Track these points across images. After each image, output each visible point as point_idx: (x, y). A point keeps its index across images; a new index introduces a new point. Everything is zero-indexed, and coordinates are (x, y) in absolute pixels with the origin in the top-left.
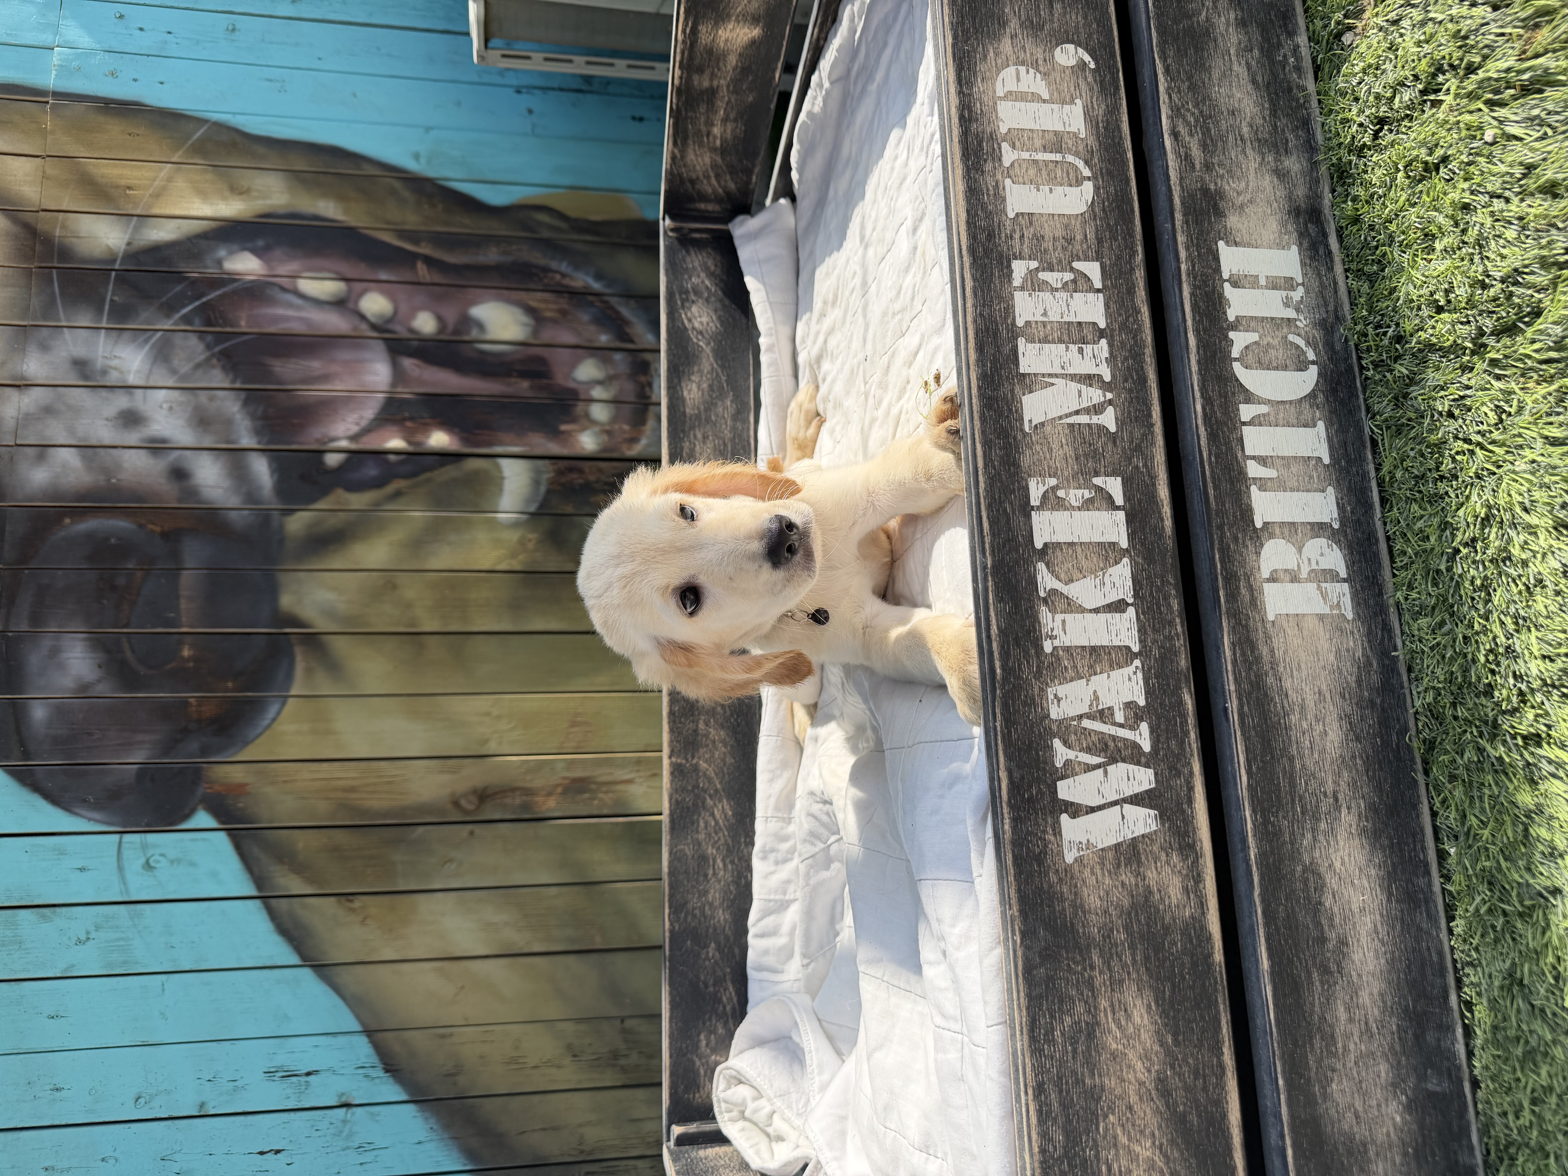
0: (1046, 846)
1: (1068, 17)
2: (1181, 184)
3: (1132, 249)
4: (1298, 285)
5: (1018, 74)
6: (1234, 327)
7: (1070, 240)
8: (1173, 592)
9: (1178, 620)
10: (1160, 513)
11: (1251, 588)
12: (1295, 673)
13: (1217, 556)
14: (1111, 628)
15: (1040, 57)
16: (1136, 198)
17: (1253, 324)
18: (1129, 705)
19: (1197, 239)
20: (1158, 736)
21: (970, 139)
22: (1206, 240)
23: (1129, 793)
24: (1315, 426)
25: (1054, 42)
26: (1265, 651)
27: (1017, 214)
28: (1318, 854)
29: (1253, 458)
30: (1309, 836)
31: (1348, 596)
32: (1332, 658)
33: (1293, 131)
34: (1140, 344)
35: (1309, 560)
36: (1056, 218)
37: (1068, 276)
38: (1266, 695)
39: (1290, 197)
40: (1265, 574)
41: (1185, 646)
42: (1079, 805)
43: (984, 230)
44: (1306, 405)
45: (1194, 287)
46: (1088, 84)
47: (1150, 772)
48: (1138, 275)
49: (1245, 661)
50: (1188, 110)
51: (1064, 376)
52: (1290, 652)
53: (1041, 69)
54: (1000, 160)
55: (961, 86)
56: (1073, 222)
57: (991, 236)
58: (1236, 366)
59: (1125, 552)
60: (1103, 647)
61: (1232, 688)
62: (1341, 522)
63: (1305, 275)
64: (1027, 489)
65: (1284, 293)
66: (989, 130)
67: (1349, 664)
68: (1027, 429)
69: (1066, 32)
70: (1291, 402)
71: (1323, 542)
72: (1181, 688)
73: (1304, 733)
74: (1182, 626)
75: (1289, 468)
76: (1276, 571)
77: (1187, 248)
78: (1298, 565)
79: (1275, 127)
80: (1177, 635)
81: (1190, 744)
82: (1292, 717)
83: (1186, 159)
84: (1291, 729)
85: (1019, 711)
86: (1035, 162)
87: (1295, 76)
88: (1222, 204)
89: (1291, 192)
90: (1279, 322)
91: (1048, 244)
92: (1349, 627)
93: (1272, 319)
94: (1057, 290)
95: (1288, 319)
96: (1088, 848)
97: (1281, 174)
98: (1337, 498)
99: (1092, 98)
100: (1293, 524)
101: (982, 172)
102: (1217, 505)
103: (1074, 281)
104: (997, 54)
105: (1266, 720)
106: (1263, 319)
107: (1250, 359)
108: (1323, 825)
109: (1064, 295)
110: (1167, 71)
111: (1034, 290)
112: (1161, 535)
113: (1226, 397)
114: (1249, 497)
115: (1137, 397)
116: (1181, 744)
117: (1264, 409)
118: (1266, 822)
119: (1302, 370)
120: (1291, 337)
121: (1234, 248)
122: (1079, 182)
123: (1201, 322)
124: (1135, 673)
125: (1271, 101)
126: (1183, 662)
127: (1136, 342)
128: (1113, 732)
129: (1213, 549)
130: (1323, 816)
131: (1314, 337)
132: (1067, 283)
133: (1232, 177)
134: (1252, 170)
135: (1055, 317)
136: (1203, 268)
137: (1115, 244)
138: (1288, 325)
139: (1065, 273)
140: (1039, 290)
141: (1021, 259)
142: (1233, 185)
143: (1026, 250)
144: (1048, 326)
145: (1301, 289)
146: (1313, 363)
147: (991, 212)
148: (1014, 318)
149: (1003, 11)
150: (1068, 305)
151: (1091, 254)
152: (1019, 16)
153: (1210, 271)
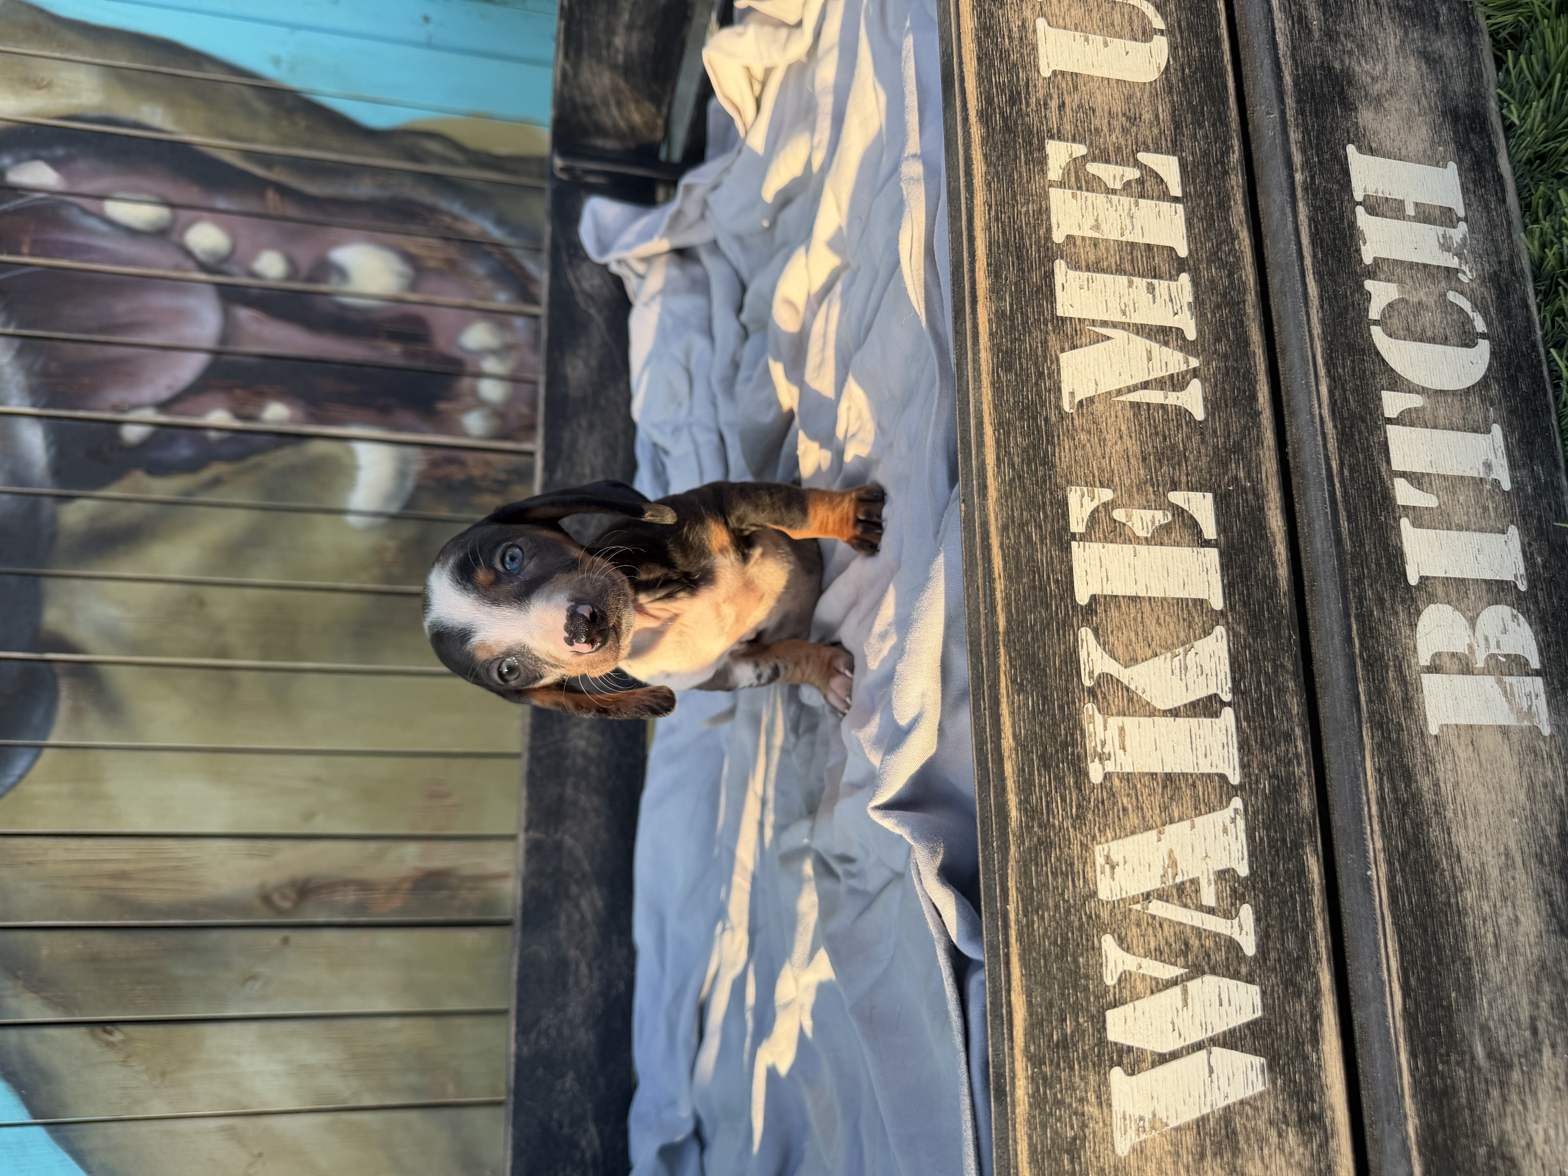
0: (1084, 1126)
2: (1293, 57)
3: (1225, 142)
4: (1459, 219)
6: (1372, 273)
7: (1133, 120)
8: (1291, 684)
9: (1298, 731)
10: (1271, 555)
11: (1403, 681)
12: (1470, 821)
13: (1354, 627)
14: (1197, 742)
16: (1229, 68)
17: (1398, 271)
18: (1223, 875)
19: (1318, 138)
20: (1268, 926)
22: (1328, 142)
23: (1220, 1028)
24: (1488, 431)
26: (1425, 783)
27: (1055, 72)
28: (1508, 1126)
29: (1403, 475)
30: (1495, 1093)
31: (1543, 698)
32: (1522, 797)
34: (1237, 287)
35: (1486, 639)
36: (1113, 84)
37: (1132, 173)
38: (1429, 857)
39: (1444, 94)
40: (1424, 658)
41: (1309, 775)
42: (1142, 1051)
43: (1003, 90)
44: (1474, 399)
45: (1314, 208)
47: (1255, 990)
48: (1234, 182)
49: (1397, 800)
51: (1125, 326)
52: (1463, 786)
56: (1138, 93)
57: (1014, 100)
58: (1376, 332)
59: (1218, 617)
60: (1183, 774)
61: (1379, 845)
62: (1529, 581)
63: (1467, 206)
64: (1064, 504)
65: (1440, 230)
67: (1547, 807)
68: (1067, 407)
70: (1454, 393)
71: (1504, 611)
72: (1303, 846)
73: (1485, 921)
74: (1305, 742)
75: (1454, 493)
76: (1438, 655)
77: (1304, 151)
78: (1470, 647)
80: (1297, 756)
81: (1315, 941)
82: (1468, 894)
83: (1301, 22)
84: (1466, 914)
85: (1046, 885)
88: (1351, 92)
89: (1445, 87)
90: (1434, 271)
91: (1101, 122)
92: (1544, 748)
93: (1425, 266)
94: (1114, 192)
95: (1447, 269)
96: (1153, 1128)
97: (1430, 59)
98: (1522, 544)
100: (1462, 581)
101: (1002, 3)
102: (1353, 546)
103: (1141, 182)
105: (1429, 897)
106: (1412, 265)
107: (1395, 322)
108: (1516, 1076)
109: (1125, 201)
111: (1080, 188)
112: (1272, 591)
113: (1362, 379)
114: (1399, 535)
115: (1234, 369)
116: (1303, 940)
117: (1415, 401)
118: (1432, 1071)
119: (1468, 346)
120: (1452, 296)
121: (1370, 157)
122: (1147, 34)
123: (1325, 260)
124: (1233, 820)
126: (1306, 801)
127: (1232, 283)
128: (1197, 923)
129: (1347, 615)
130: (1516, 1060)
131: (1484, 298)
132: (1129, 183)
133: (1365, 55)
134: (1391, 49)
135: (1111, 233)
136: (1326, 181)
137: (1200, 133)
138: (1448, 278)
139: (1126, 168)
140: (1087, 190)
141: (1059, 139)
142: (1367, 67)
143: (1068, 127)
144: (1102, 247)
145: (1463, 227)
146: (1483, 336)
147: (1015, 65)
148: (1049, 230)
150: (1131, 217)
151: (1166, 143)
153: (1336, 187)
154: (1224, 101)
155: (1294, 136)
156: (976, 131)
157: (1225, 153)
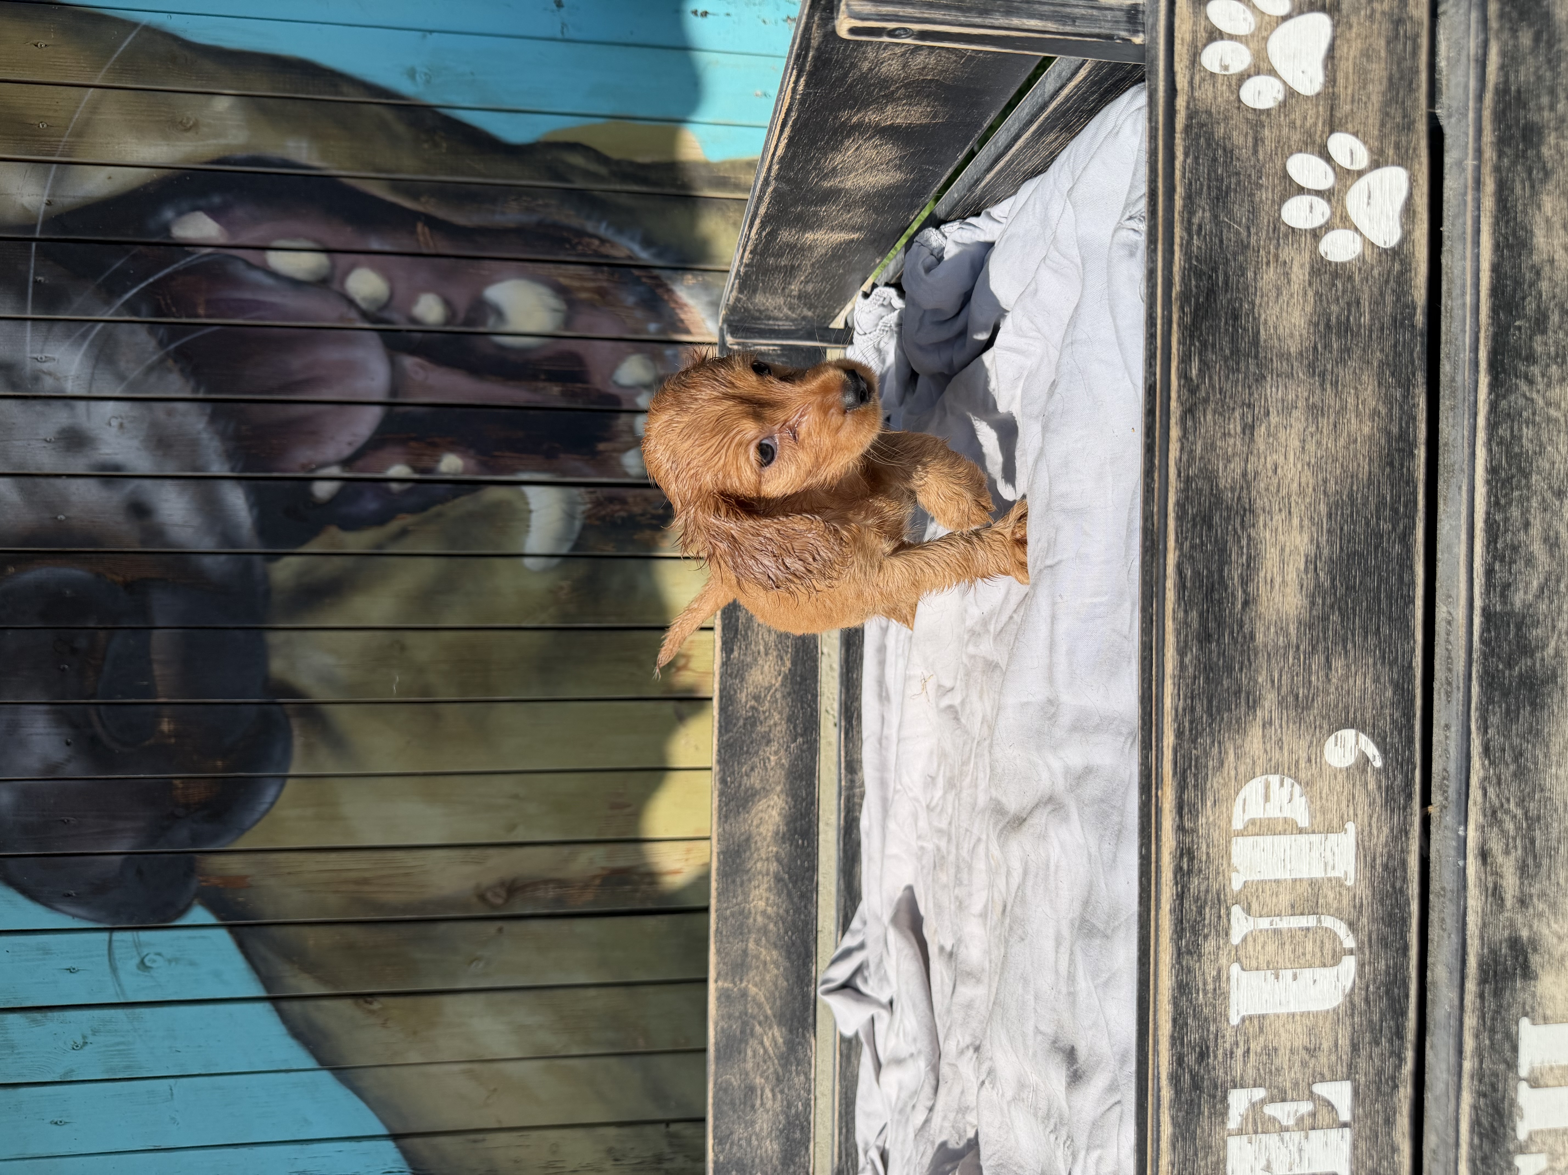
1: (1351, 681)
2: (1481, 936)
3: (1399, 1056)
5: (1267, 787)
6: (1522, 1149)
7: (1313, 1051)
15: (1304, 755)
16: (1414, 975)
17: (1550, 1140)
19: (1493, 1019)
21: (1186, 905)
22: (1503, 1020)
25: (1326, 726)
27: (1243, 1020)
36: (1298, 1018)
37: (1306, 1107)
43: (1194, 1049)
45: (1478, 1094)
46: (1368, 794)
48: (1402, 1095)
50: (1507, 812)
53: (1302, 775)
54: (1227, 935)
55: (1181, 816)
56: (1321, 1023)
57: (1203, 1056)
66: (1215, 887)
69: (1346, 708)
77: (1477, 1036)
83: (1495, 894)
86: (1277, 932)
88: (1535, 960)
91: (1282, 1059)
94: (1287, 1129)
99: (1371, 817)
101: (1200, 956)
103: (1313, 1114)
104: (1237, 757)
109: (1296, 1136)
110: (1486, 750)
111: (1255, 1132)
121: (1542, 1028)
122: (1336, 959)
123: (1481, 1146)
132: (1302, 1117)
133: (1555, 914)
135: (1280, 1170)
136: (1494, 1064)
137: (1376, 1051)
139: (1301, 1103)
140: (1263, 1132)
141: (1242, 1087)
142: (1555, 927)
143: (1250, 1073)
147: (1206, 1019)
149: (1256, 682)
150: (1300, 1150)
151: (1342, 1069)
152: (1279, 689)
153: (1502, 1067)
154: (1403, 1013)
155: (1470, 1021)
156: (1167, 1094)
157: (1398, 1067)
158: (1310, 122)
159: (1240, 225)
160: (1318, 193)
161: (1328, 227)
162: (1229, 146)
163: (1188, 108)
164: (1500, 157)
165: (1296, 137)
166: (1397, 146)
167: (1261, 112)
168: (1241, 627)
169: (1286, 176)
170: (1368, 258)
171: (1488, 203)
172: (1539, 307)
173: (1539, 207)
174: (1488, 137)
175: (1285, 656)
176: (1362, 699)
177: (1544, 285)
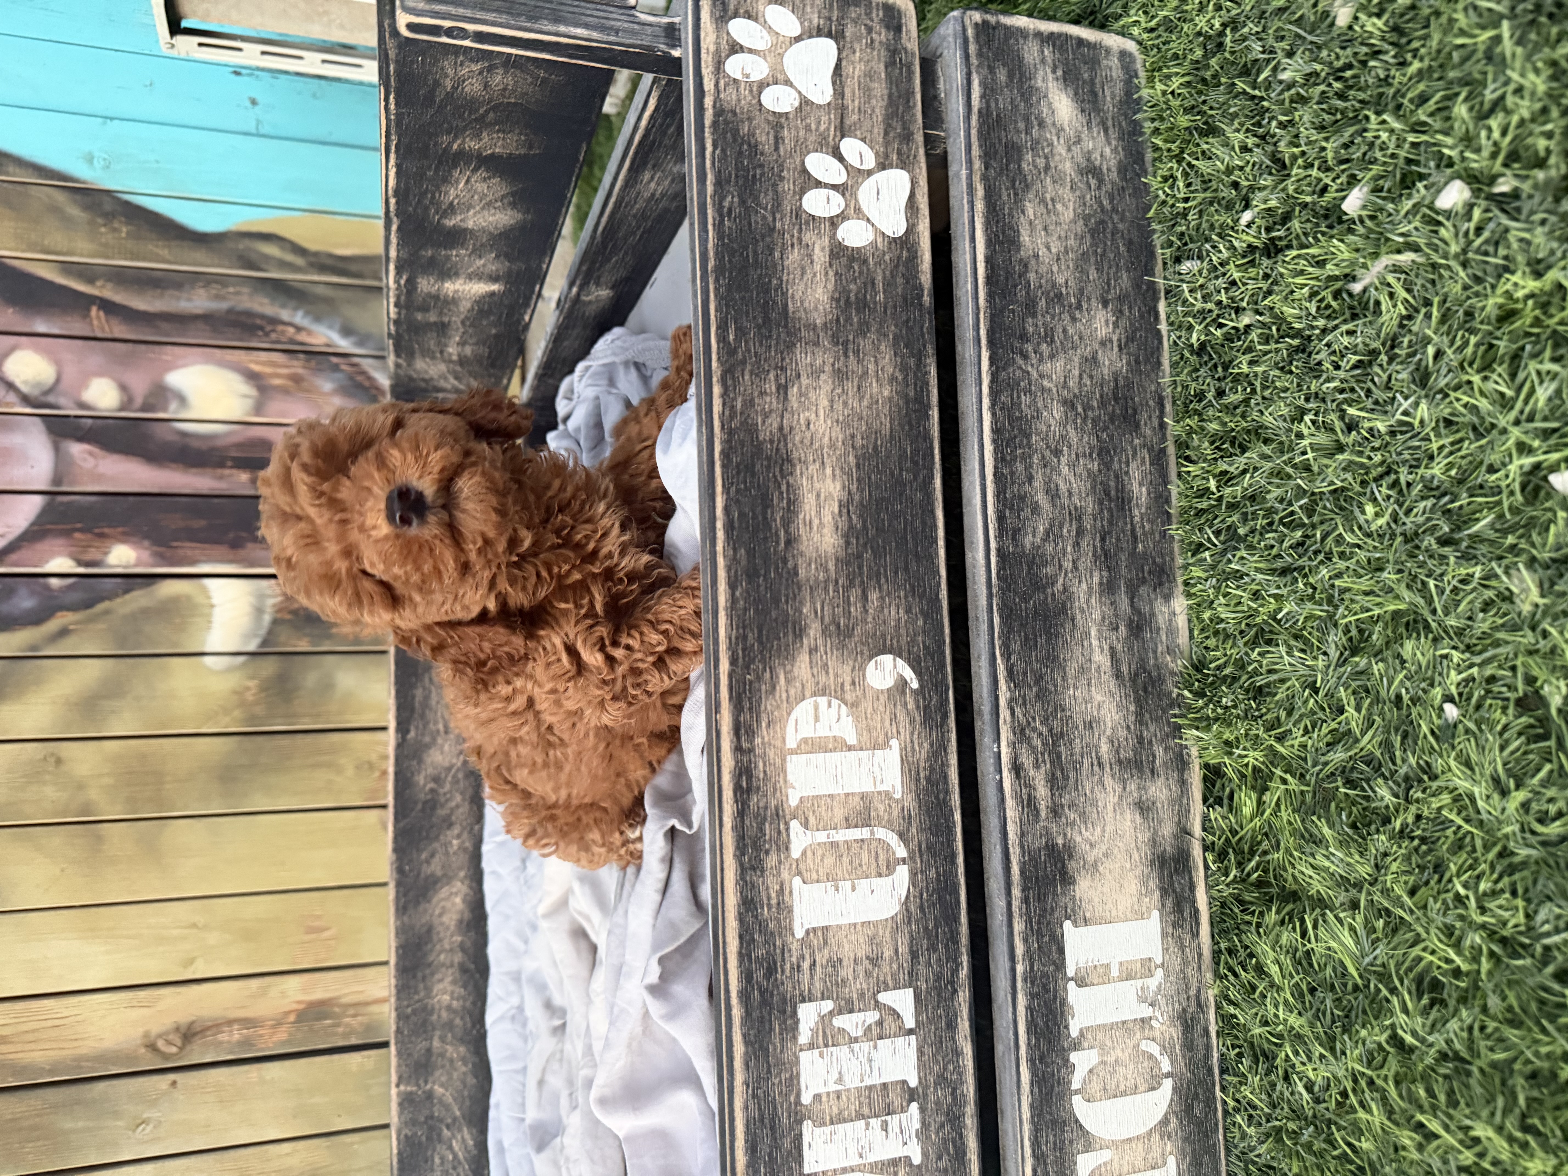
1: (886, 612)
2: (1021, 843)
3: (955, 960)
4: (1156, 967)
5: (816, 708)
6: (1076, 1046)
7: (876, 960)
15: (847, 678)
16: (964, 882)
17: (1100, 1036)
19: (1039, 923)
21: (748, 822)
22: (1048, 924)
24: (1164, 1164)
25: (866, 654)
27: (808, 933)
33: (1163, 740)
34: (959, 1101)
36: (859, 928)
37: (872, 1016)
39: (1154, 841)
43: (761, 964)
44: (1156, 1137)
45: (1032, 996)
46: (909, 714)
48: (961, 999)
50: (1034, 729)
51: (861, 1168)
53: (848, 697)
54: (787, 849)
55: (738, 738)
56: (881, 932)
57: (771, 971)
58: (1077, 1100)
63: (1165, 950)
65: (1139, 983)
66: (773, 803)
69: (883, 635)
70: (1138, 1137)
77: (1026, 940)
79: (1140, 739)
83: (1029, 804)
86: (834, 845)
87: (1169, 658)
88: (1072, 865)
89: (1155, 833)
90: (1131, 1025)
91: (847, 972)
93: (1124, 1023)
94: (856, 1040)
95: (1142, 1020)
97: (1144, 808)
99: (912, 734)
101: (763, 871)
103: (880, 1023)
104: (788, 681)
106: (1112, 1026)
107: (1095, 1087)
109: (866, 1046)
110: (1011, 674)
111: (826, 1046)
113: (1061, 1149)
117: (1105, 1156)
119: (1153, 1089)
120: (1144, 1045)
121: (1083, 930)
122: (890, 868)
123: (1037, 1045)
125: (1138, 702)
127: (954, 1098)
131: (1171, 1038)
132: (870, 1027)
133: (1085, 823)
134: (1110, 808)
135: (852, 1082)
136: (1044, 965)
137: (934, 957)
138: (1143, 1028)
139: (867, 1013)
140: (833, 1045)
141: (810, 1000)
142: (1086, 834)
143: (818, 985)
144: (844, 1098)
145: (1160, 972)
146: (1168, 1075)
147: (772, 934)
148: (798, 1095)
149: (801, 612)
150: (870, 1061)
151: (903, 977)
152: (822, 618)
153: (1052, 968)
154: (956, 919)
155: (1019, 926)
156: (737, 1012)
157: (955, 972)
158: (823, 127)
159: (766, 209)
160: (834, 187)
161: (843, 217)
162: (753, 141)
163: (714, 107)
164: (986, 168)
165: (812, 138)
166: (899, 153)
167: (780, 115)
168: (785, 561)
169: (805, 171)
170: (880, 245)
171: (980, 206)
172: (1028, 293)
173: (1023, 212)
174: (976, 151)
175: (826, 589)
176: (897, 627)
177: (1032, 276)
